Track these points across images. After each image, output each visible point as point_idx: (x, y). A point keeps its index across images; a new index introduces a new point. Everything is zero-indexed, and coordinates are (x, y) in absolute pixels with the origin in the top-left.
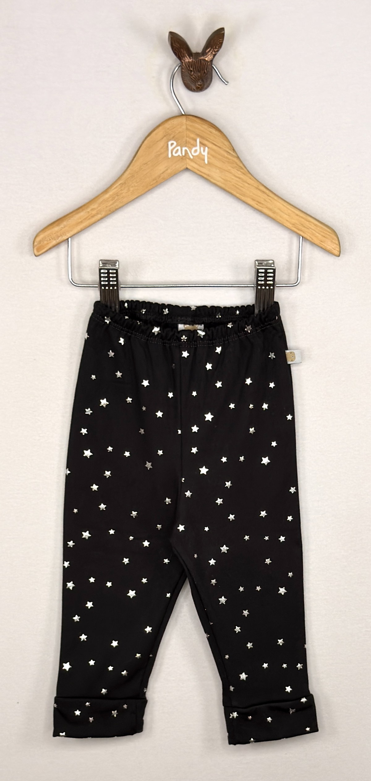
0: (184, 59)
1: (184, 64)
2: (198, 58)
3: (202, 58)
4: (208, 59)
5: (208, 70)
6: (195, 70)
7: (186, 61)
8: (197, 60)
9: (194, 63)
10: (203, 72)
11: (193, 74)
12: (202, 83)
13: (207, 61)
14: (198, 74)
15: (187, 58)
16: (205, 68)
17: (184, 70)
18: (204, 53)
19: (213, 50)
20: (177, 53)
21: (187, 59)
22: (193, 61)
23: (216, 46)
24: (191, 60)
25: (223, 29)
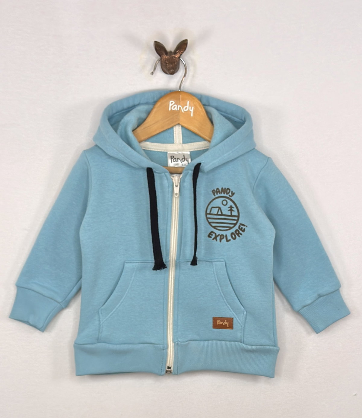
0: (163, 56)
1: (163, 59)
2: (171, 56)
3: (174, 56)
4: (177, 56)
5: (177, 63)
6: (169, 63)
8: (171, 57)
10: (174, 64)
11: (168, 66)
12: (174, 71)
14: (171, 65)
16: (175, 62)
17: (163, 63)
18: (175, 53)
19: (181, 51)
20: (159, 52)
21: (165, 57)
22: (168, 58)
23: (182, 49)
25: (187, 40)
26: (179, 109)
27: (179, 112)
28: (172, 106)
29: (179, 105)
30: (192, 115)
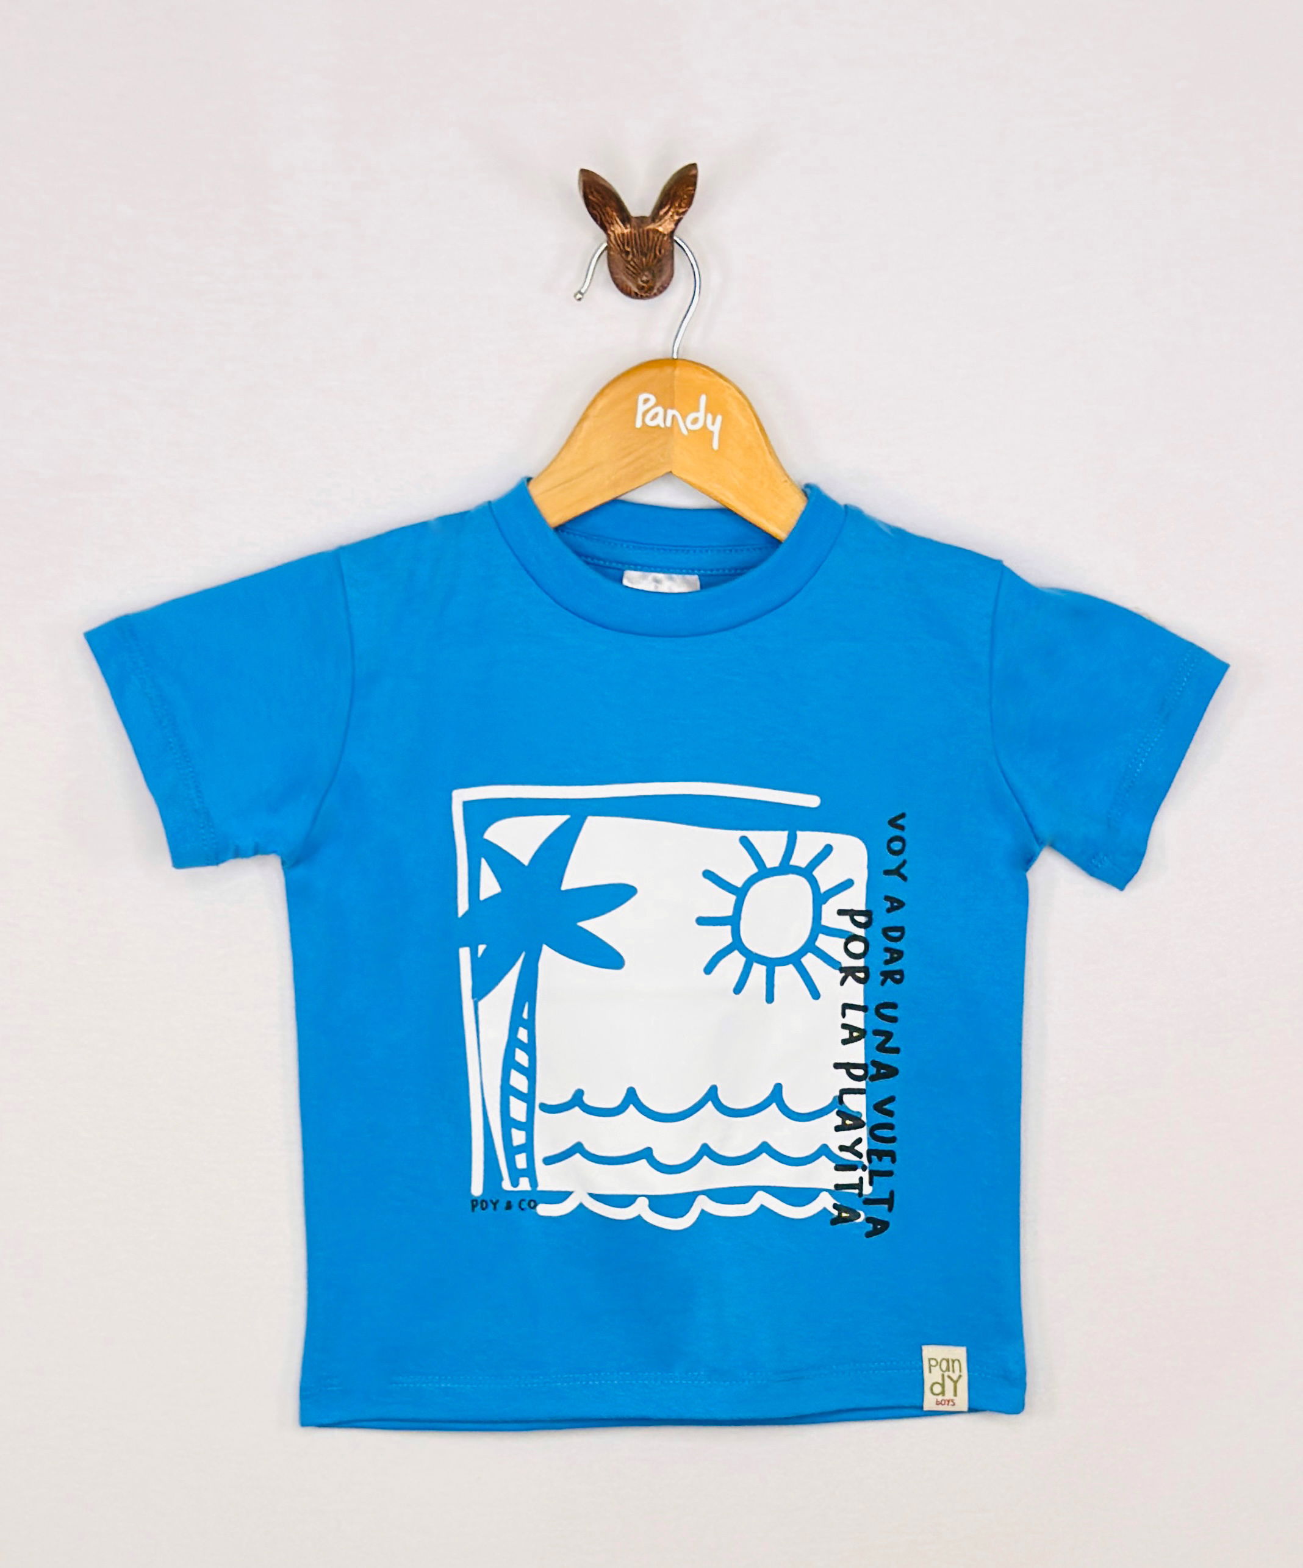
0: (613, 229)
1: (612, 238)
2: (640, 227)
3: (651, 226)
4: (664, 229)
5: (663, 251)
6: (634, 250)
7: (616, 232)
8: (641, 230)
9: (633, 236)
10: (653, 255)
11: (632, 260)
12: (650, 277)
13: (661, 232)
14: (642, 261)
15: (620, 226)
16: (658, 248)
17: (614, 251)
18: (656, 216)
19: (676, 208)
20: (599, 217)
21: (619, 229)
22: (631, 232)
23: (681, 201)
24: (628, 230)
25: (694, 166)
26: (672, 423)
27: (669, 432)
28: (645, 414)
29: (672, 408)
30: (715, 446)
